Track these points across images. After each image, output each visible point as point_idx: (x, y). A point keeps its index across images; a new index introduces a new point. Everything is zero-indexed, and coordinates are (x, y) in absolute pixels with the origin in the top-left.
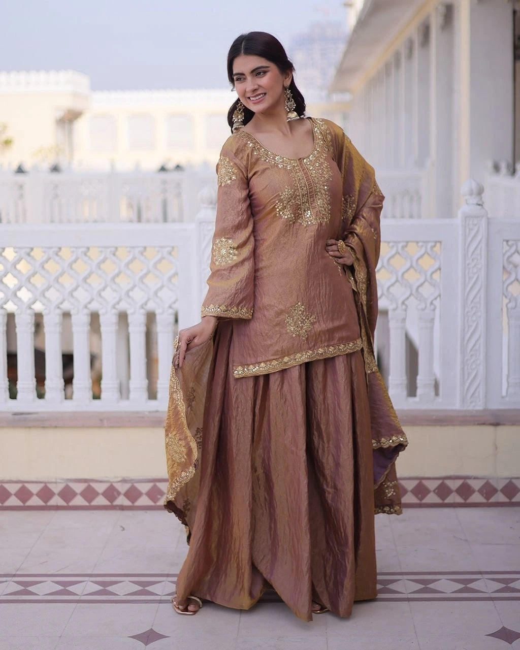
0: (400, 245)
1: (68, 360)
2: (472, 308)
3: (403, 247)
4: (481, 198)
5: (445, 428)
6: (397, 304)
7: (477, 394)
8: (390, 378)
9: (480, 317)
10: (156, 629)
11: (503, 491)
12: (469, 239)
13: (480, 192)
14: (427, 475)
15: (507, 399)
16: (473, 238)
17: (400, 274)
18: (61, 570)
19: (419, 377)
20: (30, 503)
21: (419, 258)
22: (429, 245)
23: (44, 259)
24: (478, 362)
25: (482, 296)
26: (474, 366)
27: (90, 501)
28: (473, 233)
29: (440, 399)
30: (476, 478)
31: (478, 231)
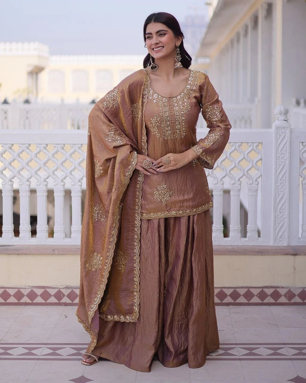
0: (237, 145)
1: (34, 220)
2: (281, 183)
3: (239, 146)
4: (287, 116)
5: (264, 257)
6: (235, 181)
7: (283, 237)
8: (231, 226)
9: (286, 189)
10: (86, 376)
11: (299, 295)
12: (280, 141)
13: (286, 112)
14: (253, 286)
15: (302, 239)
16: (282, 141)
17: (237, 162)
18: (27, 341)
19: (248, 226)
20: (9, 301)
21: (248, 153)
22: (255, 145)
23: (20, 151)
24: (284, 217)
25: (287, 176)
26: (282, 219)
27: (46, 300)
28: (281, 138)
29: (260, 239)
30: (282, 288)
31: (285, 136)
